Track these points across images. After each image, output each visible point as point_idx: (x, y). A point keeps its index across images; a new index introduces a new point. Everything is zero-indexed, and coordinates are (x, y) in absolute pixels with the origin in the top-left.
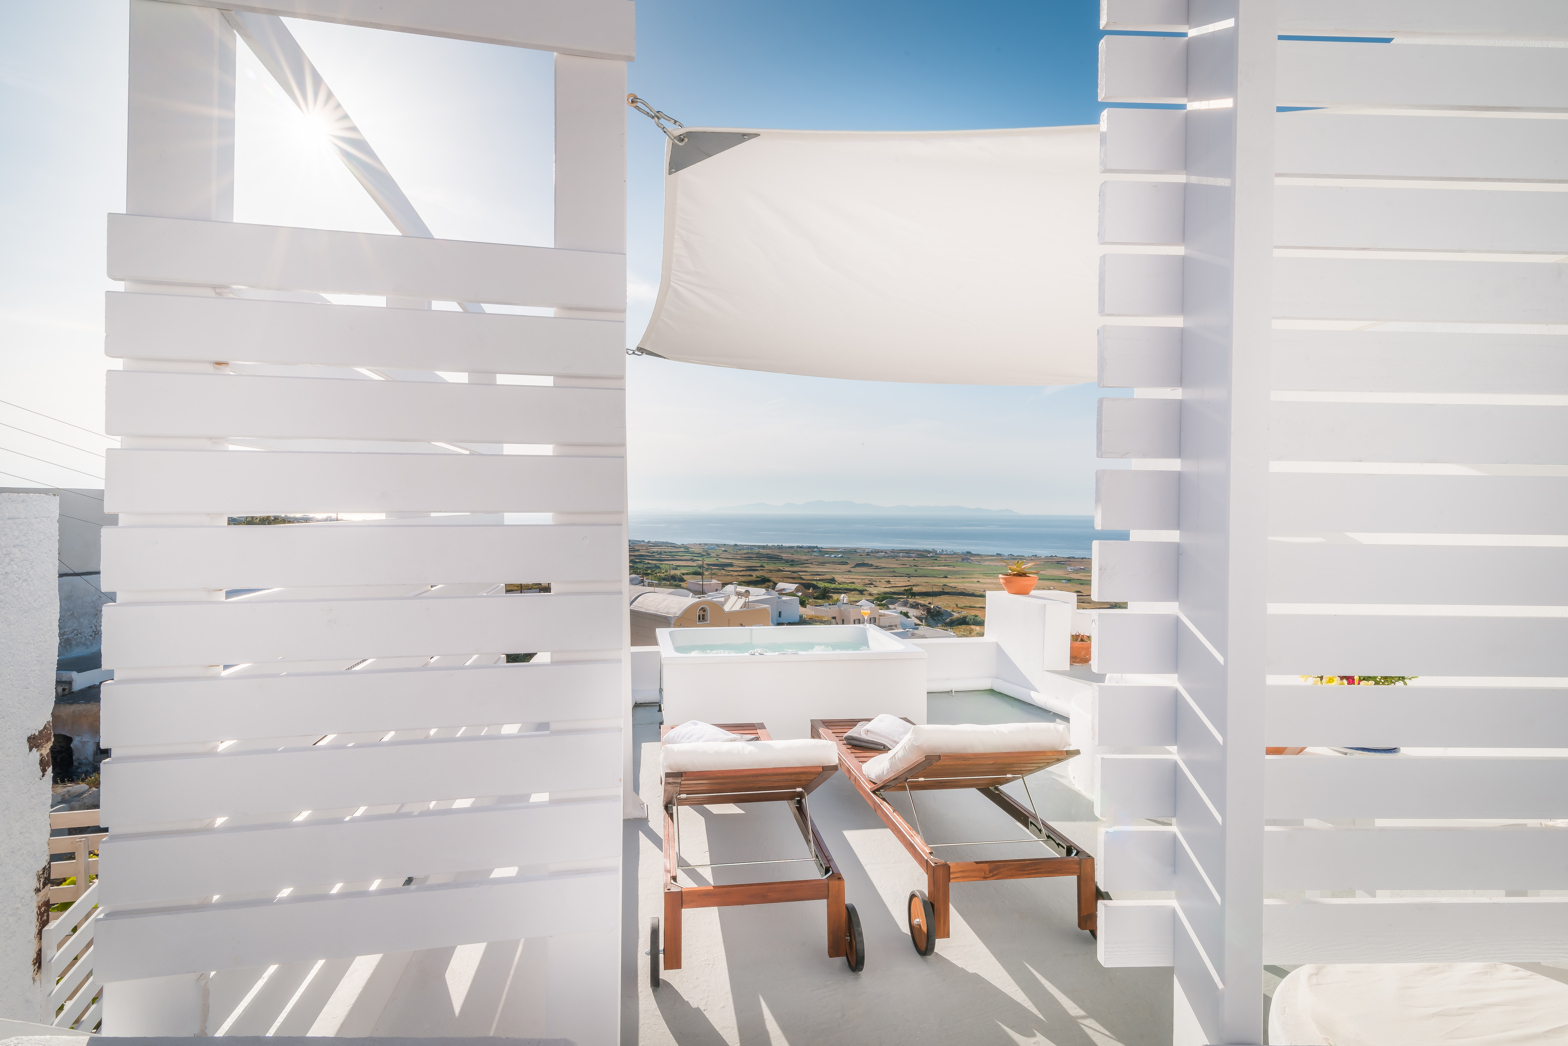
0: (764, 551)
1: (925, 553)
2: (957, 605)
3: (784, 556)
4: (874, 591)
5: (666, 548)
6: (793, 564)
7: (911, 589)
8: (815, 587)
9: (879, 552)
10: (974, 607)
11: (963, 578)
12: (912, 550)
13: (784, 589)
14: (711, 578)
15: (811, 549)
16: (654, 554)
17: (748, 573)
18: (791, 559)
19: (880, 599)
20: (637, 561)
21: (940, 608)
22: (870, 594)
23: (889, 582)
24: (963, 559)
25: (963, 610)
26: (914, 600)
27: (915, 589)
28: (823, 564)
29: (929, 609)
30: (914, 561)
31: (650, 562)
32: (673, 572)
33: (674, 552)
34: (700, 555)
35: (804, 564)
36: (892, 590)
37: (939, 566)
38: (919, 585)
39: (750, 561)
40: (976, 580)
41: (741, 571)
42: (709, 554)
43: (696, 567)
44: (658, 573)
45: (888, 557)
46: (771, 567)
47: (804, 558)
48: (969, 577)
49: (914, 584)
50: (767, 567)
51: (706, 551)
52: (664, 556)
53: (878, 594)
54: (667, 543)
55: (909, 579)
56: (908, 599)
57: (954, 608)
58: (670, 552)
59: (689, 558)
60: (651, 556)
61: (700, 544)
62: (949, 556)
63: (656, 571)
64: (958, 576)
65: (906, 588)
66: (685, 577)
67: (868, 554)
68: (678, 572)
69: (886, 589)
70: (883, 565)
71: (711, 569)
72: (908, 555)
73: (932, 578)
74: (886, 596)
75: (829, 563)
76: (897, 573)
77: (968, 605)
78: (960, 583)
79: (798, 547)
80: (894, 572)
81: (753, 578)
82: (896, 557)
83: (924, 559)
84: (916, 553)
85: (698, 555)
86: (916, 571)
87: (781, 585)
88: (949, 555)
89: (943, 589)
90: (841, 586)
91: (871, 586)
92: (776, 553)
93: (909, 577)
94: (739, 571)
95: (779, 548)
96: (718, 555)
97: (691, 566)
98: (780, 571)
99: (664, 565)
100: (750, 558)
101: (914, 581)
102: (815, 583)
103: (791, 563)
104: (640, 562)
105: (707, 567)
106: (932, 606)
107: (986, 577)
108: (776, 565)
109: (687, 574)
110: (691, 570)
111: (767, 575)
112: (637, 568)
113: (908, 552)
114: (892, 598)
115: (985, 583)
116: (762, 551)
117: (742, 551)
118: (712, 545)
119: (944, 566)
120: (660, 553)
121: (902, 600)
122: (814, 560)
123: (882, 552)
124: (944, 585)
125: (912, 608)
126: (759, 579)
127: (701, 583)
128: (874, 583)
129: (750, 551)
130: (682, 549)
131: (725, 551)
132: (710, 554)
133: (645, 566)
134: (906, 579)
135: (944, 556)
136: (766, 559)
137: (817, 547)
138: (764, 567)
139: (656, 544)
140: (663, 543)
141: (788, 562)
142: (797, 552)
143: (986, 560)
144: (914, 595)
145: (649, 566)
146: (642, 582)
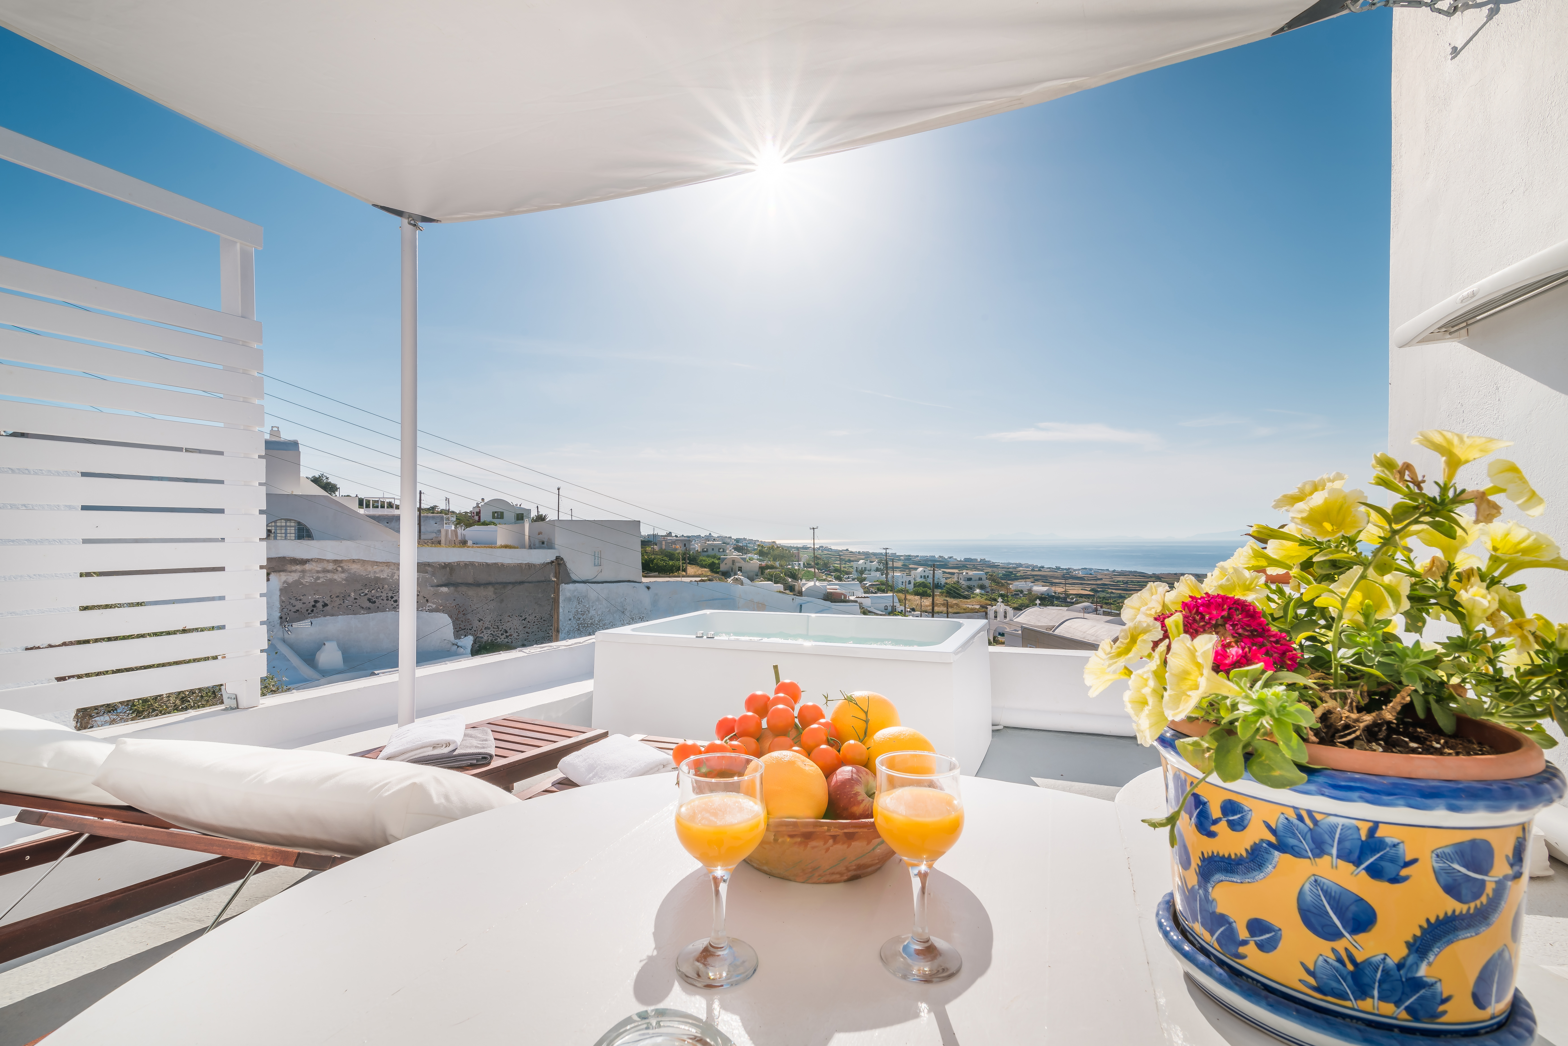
5: (1134, 577)
31: (1114, 591)
52: (1131, 586)
54: (1135, 572)
58: (1138, 582)
104: (1103, 591)
120: (1127, 583)
133: (1108, 595)
139: (1122, 574)
140: (1131, 572)
145: (1112, 595)
146: (1096, 610)
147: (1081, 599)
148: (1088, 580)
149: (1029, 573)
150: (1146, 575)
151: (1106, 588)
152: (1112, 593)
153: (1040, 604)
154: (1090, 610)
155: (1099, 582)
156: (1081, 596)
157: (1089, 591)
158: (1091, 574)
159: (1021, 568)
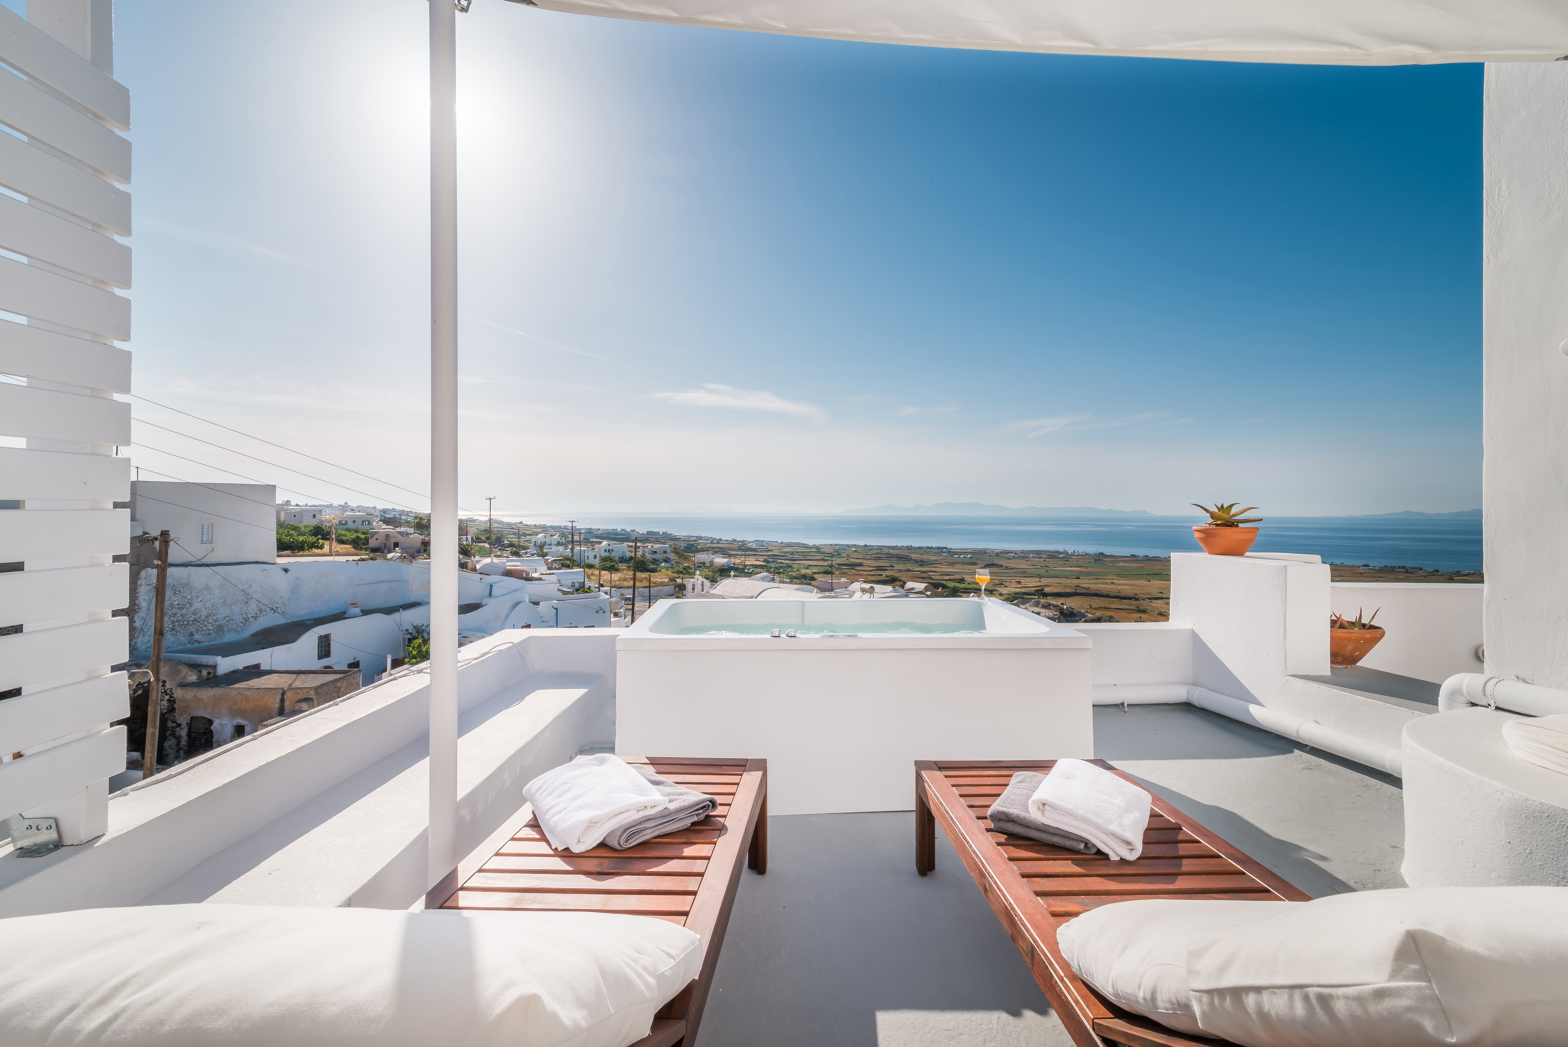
0: (894, 551)
1: (1056, 554)
2: (1091, 606)
3: (914, 556)
4: (1005, 591)
5: (799, 548)
6: (923, 565)
7: (1043, 590)
8: (944, 587)
9: (1008, 553)
10: (1109, 608)
11: (1096, 579)
12: (1043, 551)
13: (913, 589)
14: (842, 577)
15: (940, 550)
16: (787, 554)
17: (878, 573)
18: (920, 559)
19: (1010, 599)
20: (770, 560)
21: (1073, 609)
22: (1001, 594)
23: (1019, 582)
24: (1096, 561)
25: (1097, 611)
26: (1046, 601)
27: (1047, 590)
28: (952, 564)
29: (1061, 609)
30: (1045, 562)
31: (783, 561)
32: (803, 571)
33: (806, 552)
34: (831, 555)
35: (933, 564)
36: (1023, 590)
37: (1071, 567)
38: (1050, 586)
39: (880, 561)
40: (1110, 581)
41: (871, 571)
42: (839, 554)
43: (827, 566)
44: (790, 572)
45: (1018, 557)
46: (900, 567)
47: (933, 558)
48: (1103, 578)
49: (1046, 584)
50: (897, 567)
51: (837, 551)
52: (797, 556)
53: (1009, 594)
54: (799, 543)
55: (1040, 580)
56: (1040, 600)
57: (1088, 608)
58: (802, 552)
59: (820, 558)
60: (784, 556)
61: (831, 545)
63: (788, 571)
64: (1091, 577)
65: (1038, 588)
66: (815, 576)
67: (997, 555)
68: (809, 572)
69: (1017, 589)
70: (1013, 566)
71: (841, 569)
72: (1039, 556)
73: (1064, 579)
74: (1016, 596)
75: (958, 563)
76: (1028, 573)
77: (1103, 606)
78: (1093, 584)
79: (927, 548)
80: (1024, 572)
81: (883, 578)
82: (1026, 557)
83: (1055, 560)
84: (1047, 553)
85: (829, 555)
86: (1047, 571)
87: (909, 585)
88: (1081, 556)
89: (1076, 590)
90: (971, 586)
91: (1001, 586)
92: (906, 553)
93: (1040, 578)
94: (869, 570)
95: (909, 549)
96: (848, 555)
97: (822, 566)
98: (909, 570)
99: (796, 565)
100: (880, 558)
101: (1045, 581)
102: (944, 582)
103: (921, 563)
104: (774, 562)
105: (838, 566)
106: (1065, 607)
107: (1120, 578)
108: (906, 565)
109: (818, 573)
110: (822, 569)
111: (896, 575)
112: (770, 567)
113: (1038, 553)
114: (1023, 598)
115: (1119, 585)
116: (891, 551)
117: (872, 551)
118: (843, 545)
119: (1076, 567)
120: (792, 553)
121: (1033, 600)
122: (943, 561)
123: (1012, 553)
124: (1077, 586)
125: (1043, 608)
126: (888, 578)
127: (831, 581)
128: (1004, 583)
129: (879, 551)
130: (814, 550)
131: (856, 551)
132: (841, 555)
133: (778, 565)
134: (1037, 579)
135: (1076, 557)
136: (895, 559)
137: (946, 548)
138: (893, 567)
139: (789, 545)
140: (795, 543)
141: (917, 563)
142: (926, 553)
143: (1121, 561)
144: (1046, 595)
145: (782, 565)
146: (773, 580)
147: (759, 570)
148: (761, 552)
149: (708, 545)
150: (808, 546)
151: (776, 559)
152: (781, 563)
153: (734, 576)
154: (767, 579)
155: (770, 553)
156: (756, 566)
157: (762, 561)
158: (763, 546)
159: (701, 541)
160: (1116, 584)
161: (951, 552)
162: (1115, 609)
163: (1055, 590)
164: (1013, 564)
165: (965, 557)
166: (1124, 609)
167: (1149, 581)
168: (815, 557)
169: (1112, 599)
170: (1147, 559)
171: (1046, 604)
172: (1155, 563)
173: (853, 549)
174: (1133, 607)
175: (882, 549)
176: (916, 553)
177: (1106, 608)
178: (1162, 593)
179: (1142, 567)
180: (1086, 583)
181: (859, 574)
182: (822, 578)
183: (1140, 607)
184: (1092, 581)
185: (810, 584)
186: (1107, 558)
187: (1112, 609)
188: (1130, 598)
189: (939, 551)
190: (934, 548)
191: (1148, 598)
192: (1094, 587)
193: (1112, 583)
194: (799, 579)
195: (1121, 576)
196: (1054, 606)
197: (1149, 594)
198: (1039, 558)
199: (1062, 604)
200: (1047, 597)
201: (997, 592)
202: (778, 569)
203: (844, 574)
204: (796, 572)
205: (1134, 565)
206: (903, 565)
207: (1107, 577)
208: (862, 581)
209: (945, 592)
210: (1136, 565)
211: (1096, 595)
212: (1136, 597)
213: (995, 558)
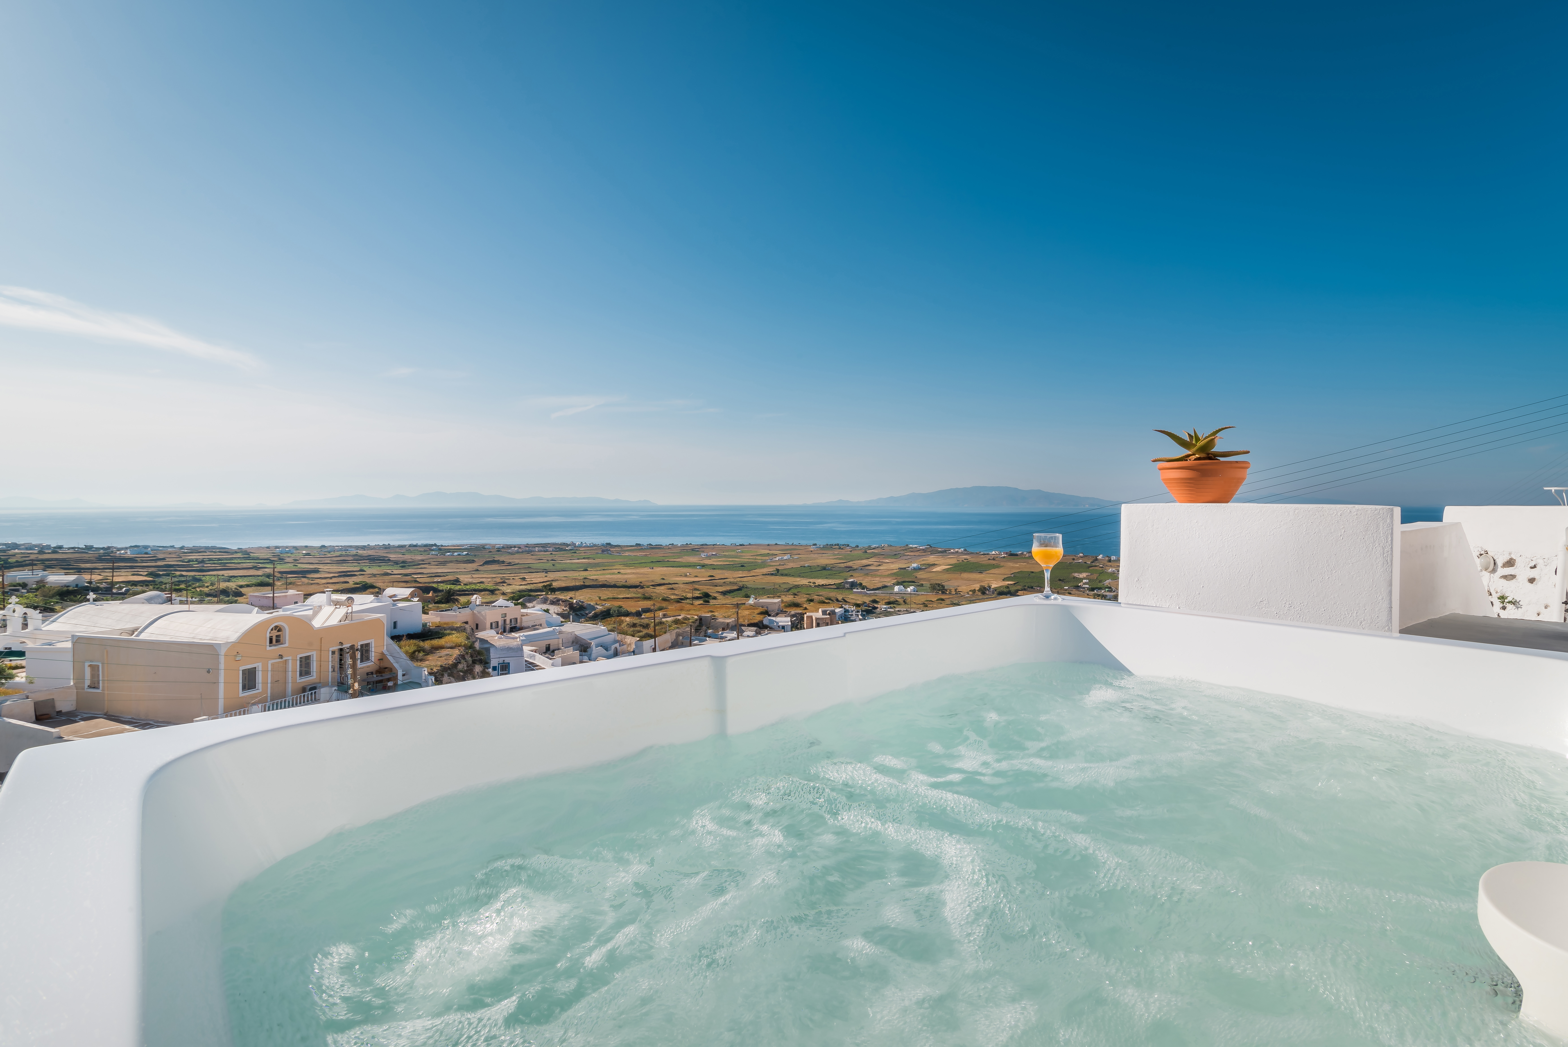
0: (365, 552)
1: (563, 547)
2: (600, 598)
3: (393, 557)
4: (507, 589)
5: (212, 554)
6: (405, 566)
7: (551, 585)
8: (436, 590)
9: (511, 547)
11: (604, 570)
12: (549, 544)
13: (394, 595)
14: (287, 589)
15: (428, 548)
16: (191, 563)
17: (342, 579)
18: (401, 560)
19: (515, 598)
20: (161, 573)
21: (583, 602)
22: (504, 594)
23: (524, 579)
24: (603, 551)
25: (606, 602)
26: (555, 596)
27: (555, 585)
28: (444, 563)
29: (571, 604)
30: (552, 556)
31: (184, 573)
32: (223, 585)
33: (226, 559)
34: (268, 561)
35: (419, 564)
36: (529, 587)
37: (578, 559)
38: (557, 580)
39: (344, 565)
40: (616, 571)
41: (331, 578)
42: (281, 559)
43: (261, 576)
44: (200, 587)
45: (522, 552)
46: (375, 570)
47: (419, 557)
48: (610, 568)
49: (552, 579)
50: (369, 571)
51: (278, 556)
52: (209, 565)
53: (513, 593)
54: (213, 548)
55: (546, 575)
56: (547, 596)
57: (597, 601)
58: (219, 559)
59: (250, 565)
60: (188, 566)
61: (268, 548)
62: (588, 548)
63: (194, 586)
64: (599, 569)
65: (545, 584)
66: (243, 590)
67: (499, 550)
68: (232, 585)
69: (521, 586)
70: (517, 561)
71: (286, 578)
72: (545, 549)
73: (572, 572)
74: (522, 594)
75: (451, 562)
76: (533, 568)
77: (611, 597)
78: (601, 575)
79: (410, 546)
80: (529, 567)
81: (351, 585)
82: (531, 551)
83: (562, 552)
84: (553, 546)
85: (265, 561)
86: (553, 565)
87: (390, 591)
89: (584, 582)
90: (468, 587)
91: (504, 584)
92: (381, 553)
93: (546, 573)
94: (328, 578)
95: (386, 548)
96: (296, 560)
97: (254, 576)
98: (387, 574)
100: (344, 561)
101: (551, 576)
102: (435, 585)
103: (402, 565)
104: (168, 575)
105: (279, 575)
106: (574, 601)
107: (626, 568)
108: (382, 568)
109: (248, 586)
110: (254, 581)
111: (369, 581)
112: (162, 582)
113: (544, 546)
114: (530, 596)
115: (626, 574)
116: (361, 552)
117: (332, 553)
118: (287, 547)
119: (584, 558)
120: (203, 561)
121: (541, 597)
122: (431, 560)
123: (515, 547)
124: (585, 578)
125: (552, 604)
126: (358, 586)
127: (272, 595)
128: (506, 581)
129: (344, 553)
130: (239, 555)
131: (308, 554)
132: (284, 560)
133: (176, 580)
134: (544, 574)
135: (583, 549)
136: (367, 561)
137: (435, 545)
138: (365, 571)
139: (194, 550)
140: (207, 548)
141: (397, 564)
142: (409, 551)
143: (627, 551)
144: (553, 590)
145: (183, 579)
146: (170, 600)
147: (139, 588)
148: (142, 561)
149: (33, 557)
150: (229, 551)
151: (171, 571)
152: (182, 576)
153: (95, 600)
154: (160, 600)
155: (160, 563)
156: (135, 584)
157: (146, 576)
158: (146, 553)
159: (16, 551)
160: (622, 574)
161: (442, 550)
162: (623, 598)
163: (563, 584)
164: (515, 559)
165: (459, 555)
166: (631, 598)
167: (653, 568)
168: (242, 564)
169: (620, 589)
170: (651, 547)
171: (554, 600)
172: (657, 550)
173: (304, 552)
174: (639, 595)
175: (348, 550)
176: (396, 553)
177: (614, 598)
178: (664, 579)
179: (646, 555)
180: (594, 575)
181: (314, 583)
182: (254, 591)
183: (646, 594)
184: (599, 572)
185: (236, 602)
186: (614, 548)
187: (620, 598)
188: (636, 587)
189: (426, 548)
190: (420, 546)
191: (652, 585)
192: (601, 579)
193: (619, 572)
194: (215, 596)
195: (626, 565)
196: (563, 601)
197: (653, 581)
198: (545, 552)
199: (571, 598)
200: (555, 592)
201: (499, 591)
202: (175, 585)
203: (288, 585)
204: (210, 588)
205: (638, 554)
206: (378, 568)
207: (614, 568)
208: (330, 591)
209: (437, 596)
210: (641, 554)
211: (604, 586)
212: (642, 584)
213: (496, 554)
